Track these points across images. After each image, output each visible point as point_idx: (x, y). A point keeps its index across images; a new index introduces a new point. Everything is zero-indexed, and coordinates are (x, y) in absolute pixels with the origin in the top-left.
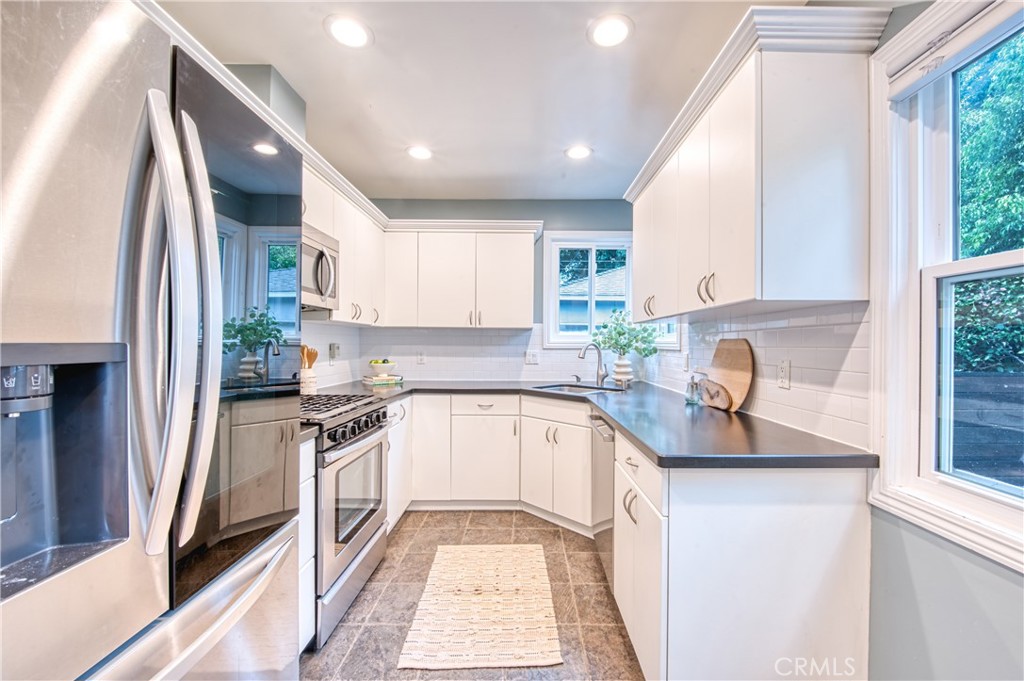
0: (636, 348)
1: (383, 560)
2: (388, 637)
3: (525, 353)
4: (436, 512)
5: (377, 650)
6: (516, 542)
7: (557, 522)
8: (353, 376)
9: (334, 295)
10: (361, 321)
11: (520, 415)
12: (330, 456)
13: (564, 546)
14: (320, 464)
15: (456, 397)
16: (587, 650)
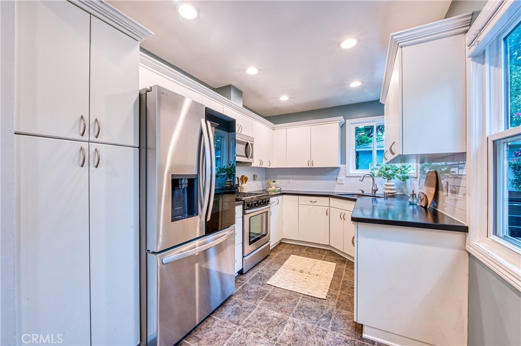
0: (397, 176)
1: (268, 256)
2: (265, 277)
3: (337, 179)
4: (292, 244)
5: (261, 279)
6: (323, 260)
7: (346, 257)
8: (263, 187)
9: (252, 157)
10: (263, 166)
11: (329, 207)
12: (247, 211)
13: (345, 266)
14: (244, 213)
15: (300, 197)
16: (339, 299)
